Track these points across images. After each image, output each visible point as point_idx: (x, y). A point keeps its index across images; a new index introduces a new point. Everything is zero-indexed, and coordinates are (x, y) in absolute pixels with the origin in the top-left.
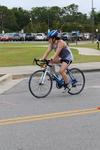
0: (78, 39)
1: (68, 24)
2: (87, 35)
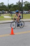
0: (4, 13)
1: (1, 8)
2: (7, 12)
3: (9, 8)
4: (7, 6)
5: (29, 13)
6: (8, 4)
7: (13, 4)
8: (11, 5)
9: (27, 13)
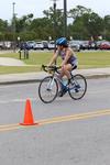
2: (8, 44)
3: (17, 31)
4: (9, 22)
5: (89, 49)
6: (14, 15)
7: (32, 16)
8: (25, 18)
9: (84, 48)
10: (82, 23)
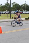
7: (1, 5)
9: (15, 13)
10: (15, 7)
